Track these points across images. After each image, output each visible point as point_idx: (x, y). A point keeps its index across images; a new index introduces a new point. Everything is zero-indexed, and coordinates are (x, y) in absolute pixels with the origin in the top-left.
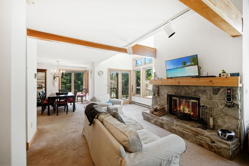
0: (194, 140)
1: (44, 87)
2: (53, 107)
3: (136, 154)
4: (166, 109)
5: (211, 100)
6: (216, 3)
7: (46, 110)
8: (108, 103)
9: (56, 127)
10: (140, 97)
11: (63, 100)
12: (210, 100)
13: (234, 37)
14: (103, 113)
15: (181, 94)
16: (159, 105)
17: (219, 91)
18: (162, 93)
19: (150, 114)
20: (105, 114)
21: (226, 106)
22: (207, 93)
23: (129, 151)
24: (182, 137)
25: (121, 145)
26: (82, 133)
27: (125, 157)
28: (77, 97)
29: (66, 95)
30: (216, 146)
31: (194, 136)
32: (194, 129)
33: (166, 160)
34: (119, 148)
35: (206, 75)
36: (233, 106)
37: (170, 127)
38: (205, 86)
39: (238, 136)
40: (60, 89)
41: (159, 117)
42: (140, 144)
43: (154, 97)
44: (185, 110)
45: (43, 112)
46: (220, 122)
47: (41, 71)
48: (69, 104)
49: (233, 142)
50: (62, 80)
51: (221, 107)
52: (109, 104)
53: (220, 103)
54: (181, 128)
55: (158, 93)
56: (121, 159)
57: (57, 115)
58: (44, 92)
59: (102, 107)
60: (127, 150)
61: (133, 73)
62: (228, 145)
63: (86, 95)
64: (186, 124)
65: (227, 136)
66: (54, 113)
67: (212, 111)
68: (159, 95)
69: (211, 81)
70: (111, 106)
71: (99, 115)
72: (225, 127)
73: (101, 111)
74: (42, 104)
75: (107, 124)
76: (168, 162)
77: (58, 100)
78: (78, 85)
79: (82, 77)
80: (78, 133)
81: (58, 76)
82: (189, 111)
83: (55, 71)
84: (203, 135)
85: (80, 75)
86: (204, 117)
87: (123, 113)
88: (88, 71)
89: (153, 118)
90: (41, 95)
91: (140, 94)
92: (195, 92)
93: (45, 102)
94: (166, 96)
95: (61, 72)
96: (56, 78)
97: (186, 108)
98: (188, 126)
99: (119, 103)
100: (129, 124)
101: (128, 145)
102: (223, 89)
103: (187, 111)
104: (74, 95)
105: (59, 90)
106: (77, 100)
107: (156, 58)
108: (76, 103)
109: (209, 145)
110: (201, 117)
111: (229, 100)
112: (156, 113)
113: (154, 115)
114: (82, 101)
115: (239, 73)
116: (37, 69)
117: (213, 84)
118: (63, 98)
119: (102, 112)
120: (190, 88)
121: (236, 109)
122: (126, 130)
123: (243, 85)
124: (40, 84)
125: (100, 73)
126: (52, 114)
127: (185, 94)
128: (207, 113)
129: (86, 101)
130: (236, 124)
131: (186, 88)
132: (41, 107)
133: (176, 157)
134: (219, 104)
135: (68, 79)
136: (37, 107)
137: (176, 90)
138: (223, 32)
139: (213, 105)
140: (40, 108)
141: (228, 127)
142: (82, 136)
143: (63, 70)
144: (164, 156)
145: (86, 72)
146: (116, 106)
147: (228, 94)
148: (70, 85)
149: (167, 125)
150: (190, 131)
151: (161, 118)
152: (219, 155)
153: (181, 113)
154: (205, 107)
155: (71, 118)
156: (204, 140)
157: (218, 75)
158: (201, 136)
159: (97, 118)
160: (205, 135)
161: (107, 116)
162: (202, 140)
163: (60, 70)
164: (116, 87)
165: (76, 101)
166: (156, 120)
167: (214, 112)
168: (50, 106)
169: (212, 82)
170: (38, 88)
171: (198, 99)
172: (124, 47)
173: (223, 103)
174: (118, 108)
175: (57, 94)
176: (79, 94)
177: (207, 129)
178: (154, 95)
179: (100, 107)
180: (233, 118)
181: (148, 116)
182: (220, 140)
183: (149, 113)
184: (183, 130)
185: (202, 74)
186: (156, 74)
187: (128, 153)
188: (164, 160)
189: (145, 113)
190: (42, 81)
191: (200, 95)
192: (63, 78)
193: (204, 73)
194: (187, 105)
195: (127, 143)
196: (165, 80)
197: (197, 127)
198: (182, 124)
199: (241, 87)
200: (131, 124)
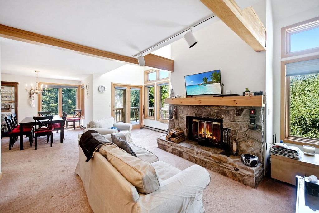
0: (217, 169)
1: (13, 109)
2: (28, 137)
3: (152, 196)
4: (186, 134)
5: (235, 122)
6: (242, 11)
7: (18, 142)
8: (112, 128)
9: (34, 166)
10: (154, 119)
11: (45, 127)
12: (233, 121)
13: (257, 51)
14: (107, 144)
15: (202, 115)
16: (177, 129)
17: (242, 112)
18: (180, 115)
19: (167, 141)
20: (109, 145)
21: (249, 128)
22: (230, 114)
23: (143, 192)
24: (203, 166)
25: (132, 185)
26: (75, 172)
27: (138, 201)
28: (67, 122)
29: (50, 120)
30: (240, 174)
31: (217, 164)
32: (216, 156)
33: (189, 198)
34: (129, 191)
35: (230, 94)
36: (257, 128)
37: (190, 155)
38: (228, 107)
39: (262, 161)
40: (41, 111)
41: (177, 144)
42: (158, 182)
43: (171, 119)
44: (206, 134)
45: (13, 146)
46: (243, 146)
47: (8, 85)
48: (54, 132)
49: (256, 168)
50: (42, 98)
51: (245, 129)
52: (113, 130)
53: (244, 125)
54: (202, 156)
55: (176, 115)
56: (133, 204)
57: (36, 149)
58: (14, 116)
59: (104, 135)
60: (140, 191)
61: (145, 90)
62: (252, 171)
63: (80, 119)
64: (207, 151)
65: (251, 162)
66: (31, 146)
67: (235, 135)
68: (176, 118)
69: (235, 100)
70: (117, 134)
71: (100, 147)
72: (248, 152)
73: (103, 141)
74: (9, 133)
75: (112, 158)
76: (191, 200)
77: (38, 127)
78: (68, 105)
79: (73, 94)
80: (69, 172)
81: (36, 93)
82: (211, 135)
83: (32, 85)
84: (226, 162)
85: (71, 91)
86: (226, 141)
87: (132, 142)
88: (84, 86)
89: (169, 145)
90: (8, 121)
91: (153, 116)
92: (217, 113)
93: (15, 130)
94: (185, 118)
95: (42, 86)
96: (33, 95)
97: (208, 132)
98: (210, 153)
99: (127, 129)
100: (141, 156)
101: (141, 185)
102: (247, 109)
103: (209, 135)
104: (62, 119)
105: (39, 113)
106: (67, 126)
107: (173, 72)
108: (65, 131)
109: (233, 173)
110: (224, 141)
111: (252, 121)
112: (174, 139)
113: (171, 142)
114: (74, 127)
115: (262, 92)
116: (1, 82)
117: (236, 103)
118: (45, 124)
119: (104, 143)
120: (212, 108)
121: (259, 131)
122: (138, 165)
123: (266, 105)
124: (6, 104)
125: (101, 89)
126: (28, 148)
127: (207, 116)
128: (230, 137)
129: (80, 127)
130: (259, 147)
131: (208, 108)
132: (9, 137)
133: (200, 192)
134: (242, 126)
135: (53, 97)
136: (2, 138)
137: (196, 111)
138: (248, 45)
139: (236, 127)
140: (7, 139)
141: (252, 152)
142: (74, 176)
143: (45, 84)
144: (186, 193)
145: (80, 88)
146: (123, 133)
147: (251, 115)
148: (55, 106)
149: (187, 153)
150: (212, 159)
151: (179, 145)
152: (243, 183)
153: (202, 138)
154: (228, 130)
155: (58, 151)
156: (227, 168)
157: (242, 94)
158: (224, 164)
159: (98, 151)
160: (228, 163)
161: (112, 148)
162: (225, 168)
163: (39, 84)
164: (122, 107)
165: (65, 127)
166: (173, 148)
167: (237, 136)
168: (24, 136)
169: (236, 102)
170: (4, 110)
171: (221, 121)
172: (134, 56)
173: (247, 125)
174: (126, 135)
175: (35, 118)
176: (69, 117)
177: (230, 155)
178: (171, 117)
179: (101, 135)
180: (256, 142)
181: (164, 143)
182: (244, 166)
183: (165, 140)
184: (205, 158)
185: (225, 92)
186: (174, 91)
187: (141, 195)
188: (186, 198)
189: (161, 139)
190: (10, 99)
191: (223, 116)
192: (45, 95)
193: (227, 91)
194: (209, 129)
195: (140, 182)
196: (184, 99)
197: (220, 154)
198: (204, 151)
199: (264, 107)
200: (143, 155)
